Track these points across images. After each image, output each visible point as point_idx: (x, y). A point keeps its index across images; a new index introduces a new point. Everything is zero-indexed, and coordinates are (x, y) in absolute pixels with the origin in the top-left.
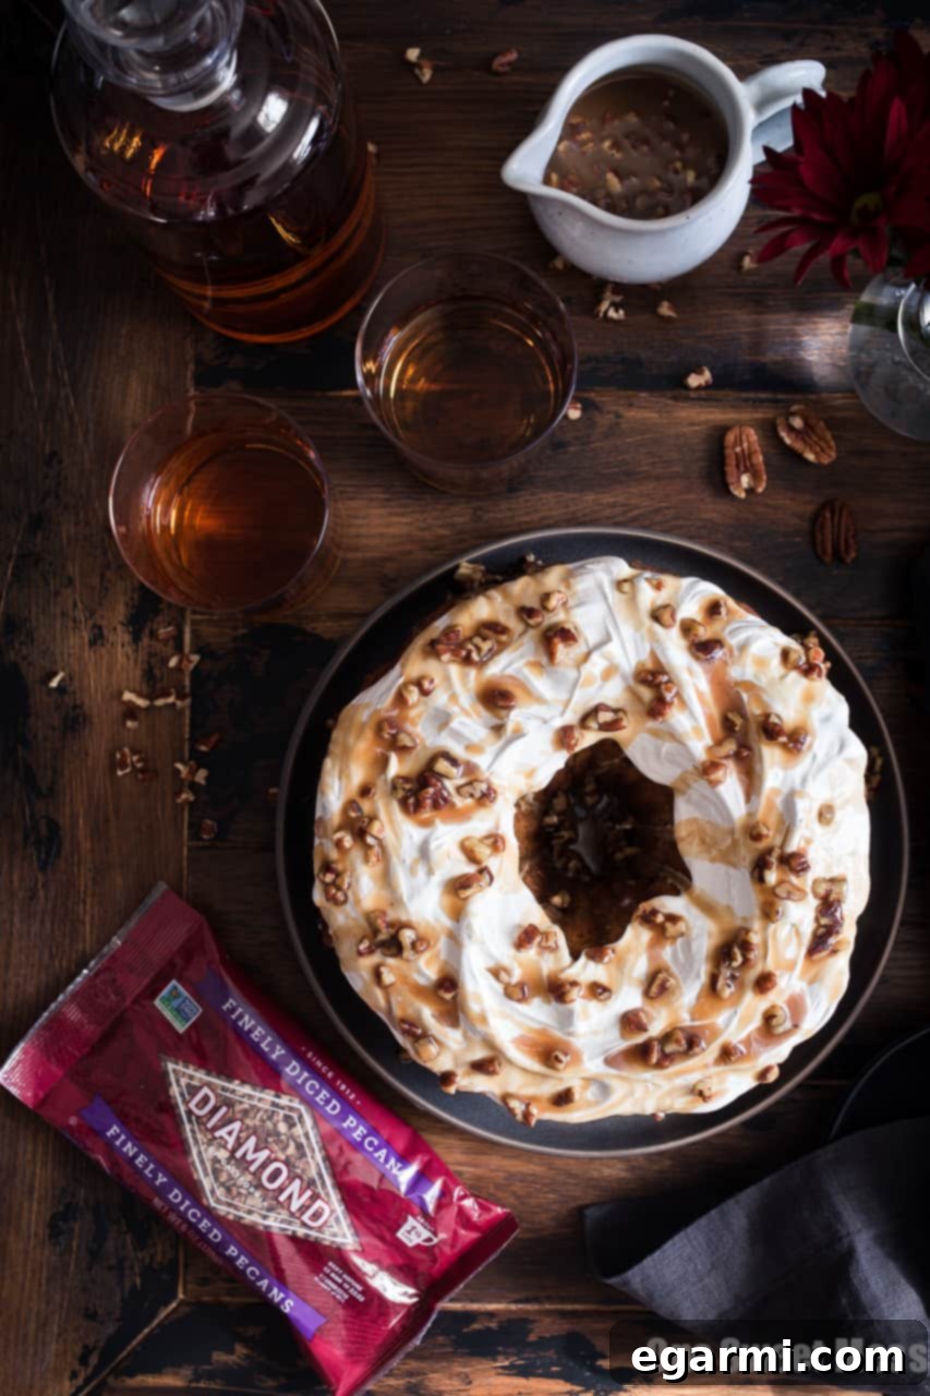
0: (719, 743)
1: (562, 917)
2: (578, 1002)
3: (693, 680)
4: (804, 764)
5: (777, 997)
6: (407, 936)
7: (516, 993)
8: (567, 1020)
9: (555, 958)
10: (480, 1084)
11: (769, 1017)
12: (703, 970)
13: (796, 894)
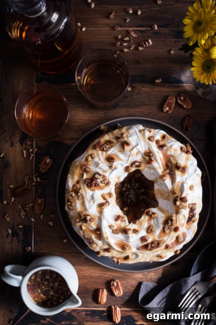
0: (165, 170)
1: (127, 213)
2: (131, 234)
3: (159, 155)
4: (186, 175)
5: (179, 233)
6: (88, 218)
7: (115, 232)
8: (128, 238)
9: (125, 223)
10: (106, 254)
11: (177, 238)
12: (161, 226)
13: (184, 207)
